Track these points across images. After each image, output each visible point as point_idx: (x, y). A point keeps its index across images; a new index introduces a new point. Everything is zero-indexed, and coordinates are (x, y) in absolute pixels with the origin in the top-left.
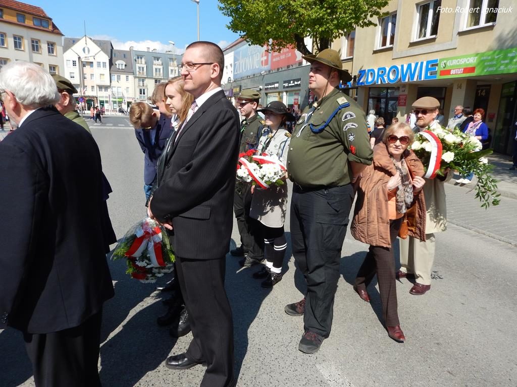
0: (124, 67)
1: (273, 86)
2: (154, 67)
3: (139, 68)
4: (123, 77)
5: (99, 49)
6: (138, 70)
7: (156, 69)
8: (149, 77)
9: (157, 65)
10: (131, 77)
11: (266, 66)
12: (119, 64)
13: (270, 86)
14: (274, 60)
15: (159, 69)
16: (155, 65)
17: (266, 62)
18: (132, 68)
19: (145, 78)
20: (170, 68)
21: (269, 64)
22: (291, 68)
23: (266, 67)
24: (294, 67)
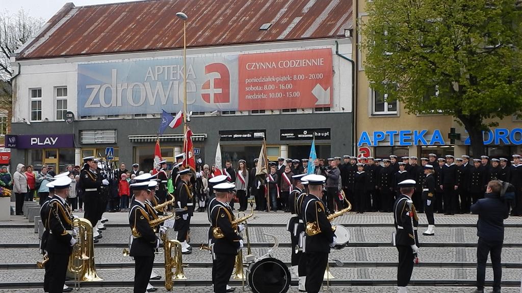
1: (249, 136)
11: (218, 104)
21: (233, 103)
22: (299, 112)
23: (223, 106)
24: (306, 112)
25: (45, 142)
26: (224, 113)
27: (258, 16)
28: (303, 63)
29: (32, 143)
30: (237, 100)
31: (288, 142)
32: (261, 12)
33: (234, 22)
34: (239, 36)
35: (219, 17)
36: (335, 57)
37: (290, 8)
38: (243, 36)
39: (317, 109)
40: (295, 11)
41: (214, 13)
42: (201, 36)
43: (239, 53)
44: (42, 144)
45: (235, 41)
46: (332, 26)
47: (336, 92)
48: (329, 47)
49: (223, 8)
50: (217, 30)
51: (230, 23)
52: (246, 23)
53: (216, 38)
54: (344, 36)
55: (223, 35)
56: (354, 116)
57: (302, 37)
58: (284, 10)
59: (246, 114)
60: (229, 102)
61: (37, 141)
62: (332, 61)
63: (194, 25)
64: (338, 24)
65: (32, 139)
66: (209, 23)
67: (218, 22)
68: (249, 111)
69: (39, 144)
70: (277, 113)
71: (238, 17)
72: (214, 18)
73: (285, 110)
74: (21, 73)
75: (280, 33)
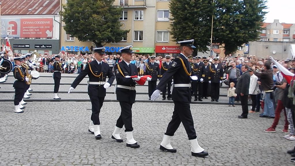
1: (24, 46)
11: (13, 35)
13: (19, 46)
14: (24, 33)
17: (15, 33)
21: (18, 35)
22: (41, 39)
23: (15, 36)
24: (44, 39)
26: (15, 38)
27: (28, 6)
28: (43, 22)
30: (20, 34)
31: (37, 49)
32: (29, 5)
33: (19, 7)
34: (21, 12)
35: (14, 5)
36: (54, 21)
37: (39, 4)
38: (22, 12)
39: (47, 38)
40: (41, 5)
41: (12, 4)
42: (7, 11)
43: (21, 18)
45: (19, 14)
46: (53, 11)
47: (54, 33)
48: (52, 18)
49: (16, 3)
50: (13, 10)
51: (18, 8)
52: (23, 8)
53: (12, 13)
54: (57, 14)
55: (15, 12)
56: (60, 41)
57: (43, 14)
58: (37, 5)
59: (23, 39)
60: (17, 34)
62: (53, 23)
63: (5, 8)
64: (55, 10)
66: (10, 7)
67: (14, 7)
68: (24, 38)
70: (34, 39)
71: (21, 6)
72: (12, 6)
73: (36, 38)
75: (35, 12)
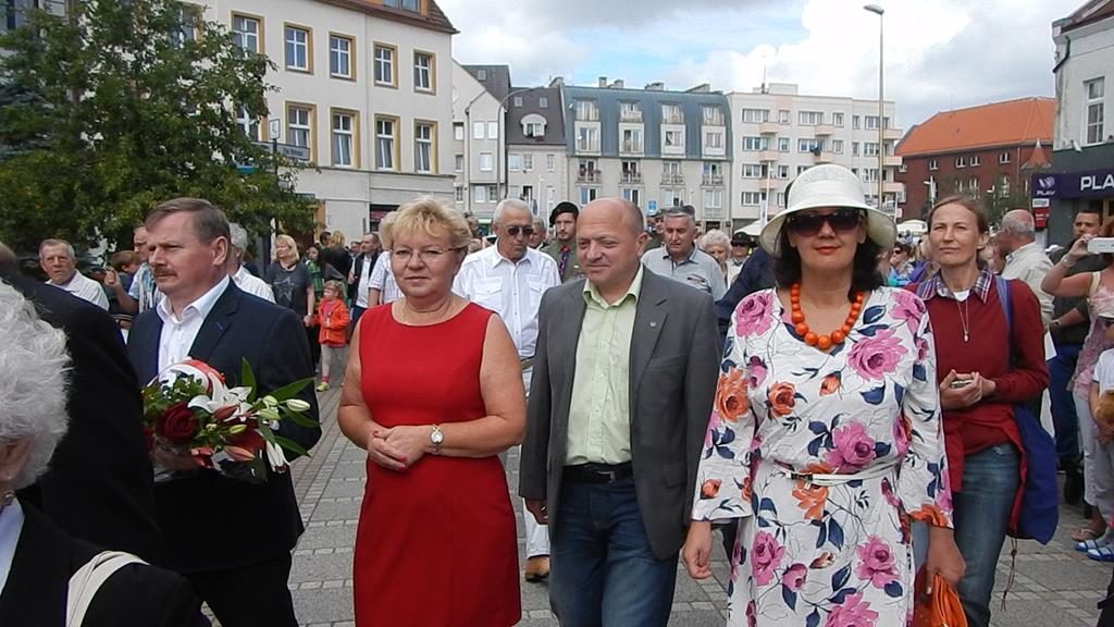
0: (542, 133)
2: (623, 127)
3: (583, 132)
4: (539, 156)
5: (483, 89)
6: (578, 137)
7: (628, 133)
8: (606, 154)
9: (631, 120)
10: (559, 156)
12: (530, 125)
15: (636, 134)
16: (625, 121)
18: (564, 135)
19: (596, 158)
20: (664, 128)
25: (1106, 184)
29: (1083, 186)
44: (1099, 187)
61: (1092, 180)
65: (1084, 179)
69: (1095, 188)
74: (1071, 54)
